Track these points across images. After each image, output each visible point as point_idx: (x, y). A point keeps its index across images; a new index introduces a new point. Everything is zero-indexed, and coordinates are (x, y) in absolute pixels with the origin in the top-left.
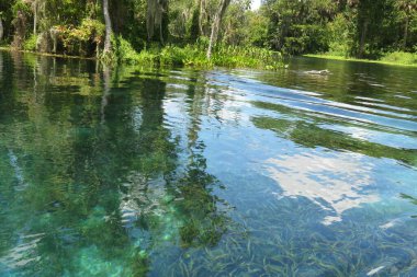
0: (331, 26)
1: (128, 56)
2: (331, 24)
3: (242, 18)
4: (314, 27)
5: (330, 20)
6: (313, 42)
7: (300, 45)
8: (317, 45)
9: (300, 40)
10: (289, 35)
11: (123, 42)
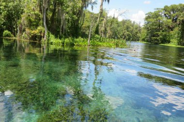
0: (172, 33)
1: (52, 41)
2: (171, 32)
3: (140, 30)
4: (164, 33)
5: (172, 30)
6: (164, 39)
7: (158, 40)
8: (165, 40)
9: (158, 38)
10: (154, 36)
11: (51, 35)
